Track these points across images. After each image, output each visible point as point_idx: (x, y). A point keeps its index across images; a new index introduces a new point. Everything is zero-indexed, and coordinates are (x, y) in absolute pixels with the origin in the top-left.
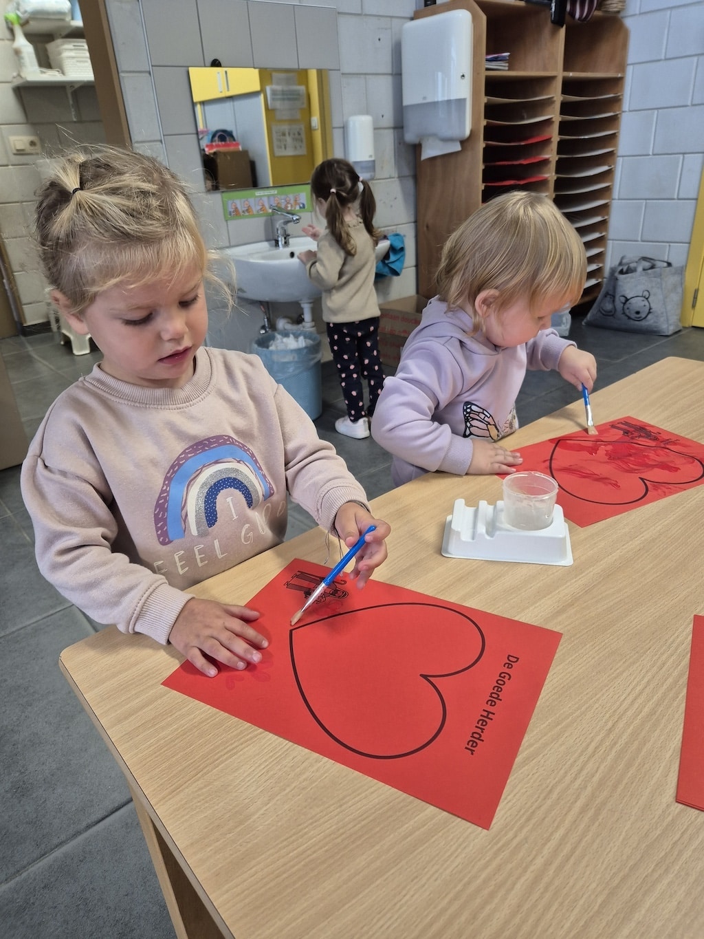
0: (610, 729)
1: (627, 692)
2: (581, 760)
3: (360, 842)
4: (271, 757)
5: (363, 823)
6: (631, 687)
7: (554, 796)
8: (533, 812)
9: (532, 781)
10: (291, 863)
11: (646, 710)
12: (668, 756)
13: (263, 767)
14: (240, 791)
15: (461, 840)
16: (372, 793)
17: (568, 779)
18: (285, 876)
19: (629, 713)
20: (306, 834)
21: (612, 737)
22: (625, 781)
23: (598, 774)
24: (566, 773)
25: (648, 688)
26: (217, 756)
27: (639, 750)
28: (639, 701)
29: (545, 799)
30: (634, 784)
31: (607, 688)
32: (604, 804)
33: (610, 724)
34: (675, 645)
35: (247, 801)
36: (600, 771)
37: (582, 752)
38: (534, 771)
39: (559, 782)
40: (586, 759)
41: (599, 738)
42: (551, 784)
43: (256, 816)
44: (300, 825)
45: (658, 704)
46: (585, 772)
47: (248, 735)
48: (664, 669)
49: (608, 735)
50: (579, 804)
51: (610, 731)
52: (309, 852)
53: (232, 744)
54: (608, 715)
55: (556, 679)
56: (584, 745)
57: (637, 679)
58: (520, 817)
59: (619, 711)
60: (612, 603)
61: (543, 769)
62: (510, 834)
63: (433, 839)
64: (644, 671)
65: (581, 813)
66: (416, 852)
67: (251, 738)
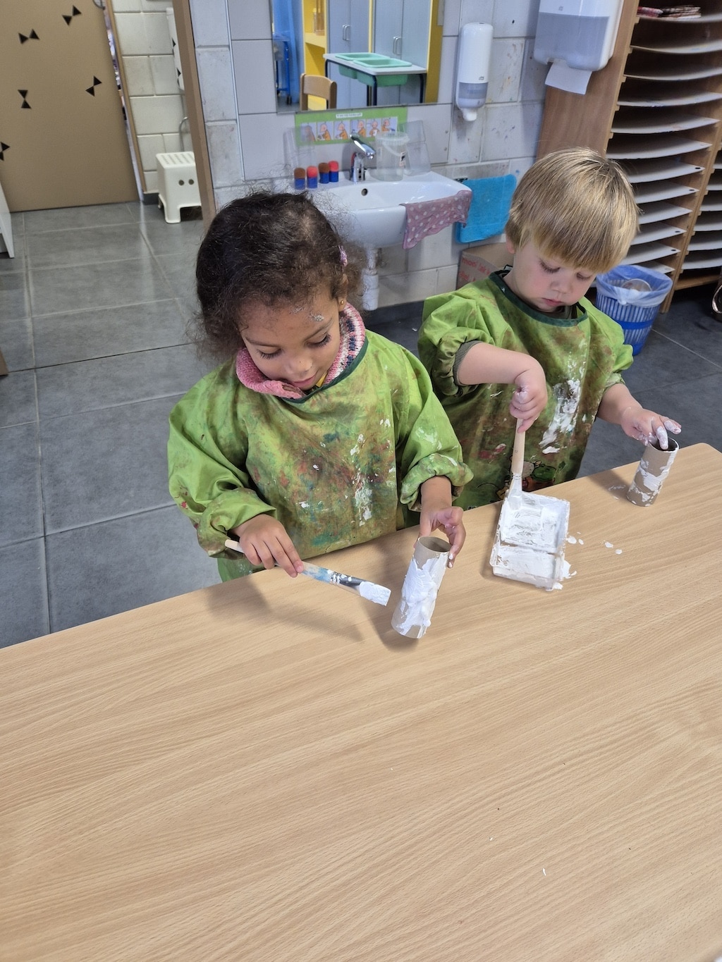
0: (303, 886)
1: (343, 855)
2: (260, 907)
3: (67, 914)
4: (53, 816)
5: (79, 899)
6: (348, 852)
7: (219, 931)
8: (196, 938)
9: (212, 911)
10: (17, 912)
11: (344, 879)
12: (326, 929)
13: (43, 823)
14: (19, 838)
15: (132, 941)
16: (100, 876)
17: (239, 920)
18: (8, 920)
19: (329, 877)
20: (39, 892)
21: (297, 895)
22: (278, 939)
23: (264, 924)
24: (241, 914)
25: (361, 857)
26: (19, 801)
27: (310, 914)
28: (344, 868)
29: (210, 931)
30: (282, 945)
31: (329, 845)
32: (248, 952)
33: (306, 881)
34: (416, 821)
35: (18, 848)
36: (266, 923)
37: (267, 900)
38: (220, 904)
39: (231, 920)
40: (264, 908)
41: (288, 892)
42: (225, 920)
43: (17, 864)
44: (40, 883)
45: (355, 878)
46: (254, 920)
47: (50, 789)
48: (387, 843)
49: (297, 891)
50: (231, 945)
51: (301, 888)
52: (32, 908)
53: (35, 794)
54: (310, 873)
55: (297, 822)
56: (274, 893)
57: (358, 846)
58: (184, 939)
59: (321, 872)
60: (398, 756)
61: (229, 903)
62: (167, 950)
63: (114, 933)
64: (372, 839)
65: (227, 953)
66: (99, 937)
67: (50, 794)
